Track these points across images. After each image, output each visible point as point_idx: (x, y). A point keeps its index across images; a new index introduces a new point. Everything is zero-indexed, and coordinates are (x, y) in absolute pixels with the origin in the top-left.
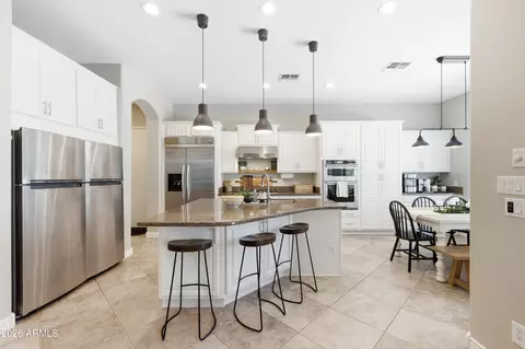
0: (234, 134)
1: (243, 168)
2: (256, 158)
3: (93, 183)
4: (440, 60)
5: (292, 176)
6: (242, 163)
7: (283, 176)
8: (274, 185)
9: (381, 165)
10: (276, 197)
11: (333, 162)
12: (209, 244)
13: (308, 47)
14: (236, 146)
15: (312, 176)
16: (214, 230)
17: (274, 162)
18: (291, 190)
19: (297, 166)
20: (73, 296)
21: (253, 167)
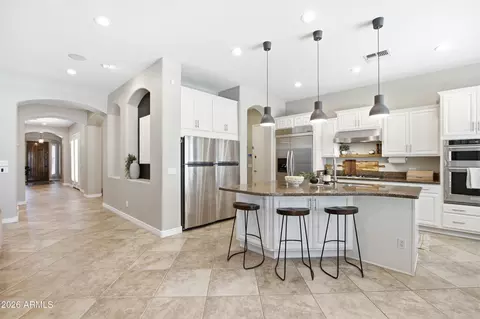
0: (334, 120)
1: (344, 152)
2: (357, 141)
3: (220, 164)
5: (403, 161)
6: (344, 147)
7: (390, 160)
8: (381, 170)
10: (383, 183)
12: (257, 208)
13: (372, 26)
14: (336, 131)
15: (435, 160)
16: (264, 199)
17: (379, 145)
18: (402, 177)
19: (409, 148)
20: (207, 227)
21: (356, 151)
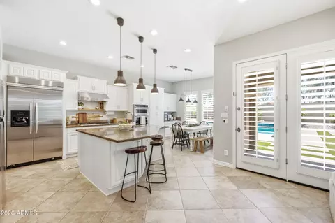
4: (186, 69)
5: (113, 113)
6: (80, 104)
7: (108, 113)
8: (101, 119)
9: (157, 108)
11: (140, 106)
17: (102, 104)
19: (119, 106)
21: (87, 107)
